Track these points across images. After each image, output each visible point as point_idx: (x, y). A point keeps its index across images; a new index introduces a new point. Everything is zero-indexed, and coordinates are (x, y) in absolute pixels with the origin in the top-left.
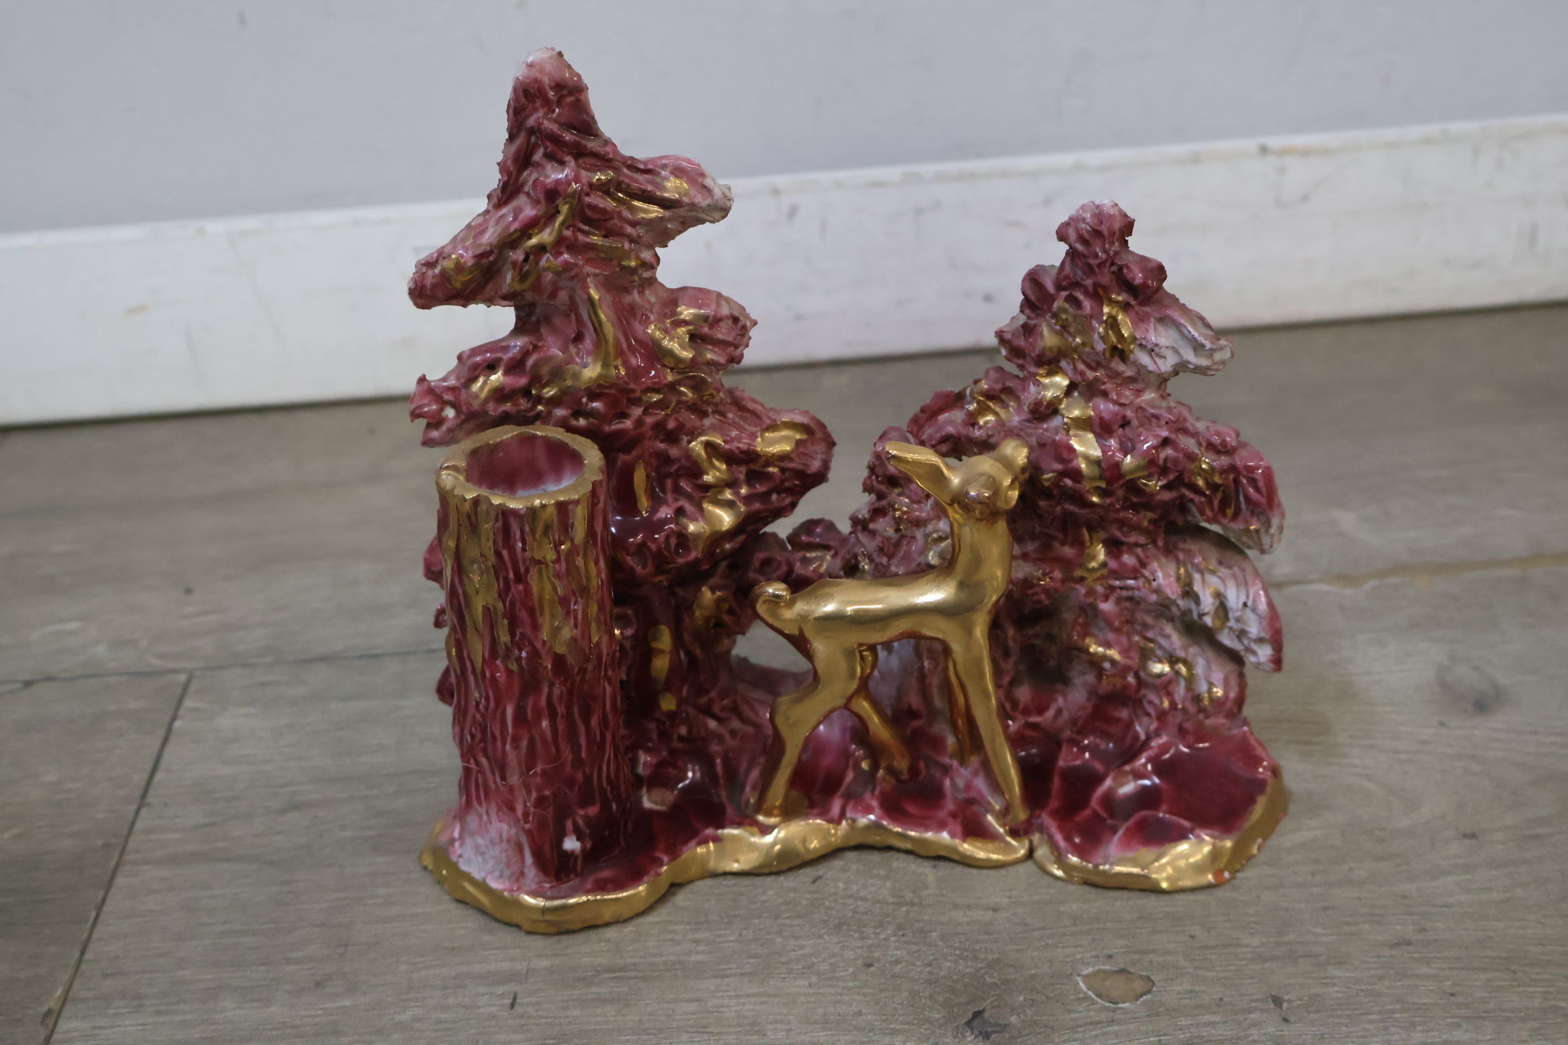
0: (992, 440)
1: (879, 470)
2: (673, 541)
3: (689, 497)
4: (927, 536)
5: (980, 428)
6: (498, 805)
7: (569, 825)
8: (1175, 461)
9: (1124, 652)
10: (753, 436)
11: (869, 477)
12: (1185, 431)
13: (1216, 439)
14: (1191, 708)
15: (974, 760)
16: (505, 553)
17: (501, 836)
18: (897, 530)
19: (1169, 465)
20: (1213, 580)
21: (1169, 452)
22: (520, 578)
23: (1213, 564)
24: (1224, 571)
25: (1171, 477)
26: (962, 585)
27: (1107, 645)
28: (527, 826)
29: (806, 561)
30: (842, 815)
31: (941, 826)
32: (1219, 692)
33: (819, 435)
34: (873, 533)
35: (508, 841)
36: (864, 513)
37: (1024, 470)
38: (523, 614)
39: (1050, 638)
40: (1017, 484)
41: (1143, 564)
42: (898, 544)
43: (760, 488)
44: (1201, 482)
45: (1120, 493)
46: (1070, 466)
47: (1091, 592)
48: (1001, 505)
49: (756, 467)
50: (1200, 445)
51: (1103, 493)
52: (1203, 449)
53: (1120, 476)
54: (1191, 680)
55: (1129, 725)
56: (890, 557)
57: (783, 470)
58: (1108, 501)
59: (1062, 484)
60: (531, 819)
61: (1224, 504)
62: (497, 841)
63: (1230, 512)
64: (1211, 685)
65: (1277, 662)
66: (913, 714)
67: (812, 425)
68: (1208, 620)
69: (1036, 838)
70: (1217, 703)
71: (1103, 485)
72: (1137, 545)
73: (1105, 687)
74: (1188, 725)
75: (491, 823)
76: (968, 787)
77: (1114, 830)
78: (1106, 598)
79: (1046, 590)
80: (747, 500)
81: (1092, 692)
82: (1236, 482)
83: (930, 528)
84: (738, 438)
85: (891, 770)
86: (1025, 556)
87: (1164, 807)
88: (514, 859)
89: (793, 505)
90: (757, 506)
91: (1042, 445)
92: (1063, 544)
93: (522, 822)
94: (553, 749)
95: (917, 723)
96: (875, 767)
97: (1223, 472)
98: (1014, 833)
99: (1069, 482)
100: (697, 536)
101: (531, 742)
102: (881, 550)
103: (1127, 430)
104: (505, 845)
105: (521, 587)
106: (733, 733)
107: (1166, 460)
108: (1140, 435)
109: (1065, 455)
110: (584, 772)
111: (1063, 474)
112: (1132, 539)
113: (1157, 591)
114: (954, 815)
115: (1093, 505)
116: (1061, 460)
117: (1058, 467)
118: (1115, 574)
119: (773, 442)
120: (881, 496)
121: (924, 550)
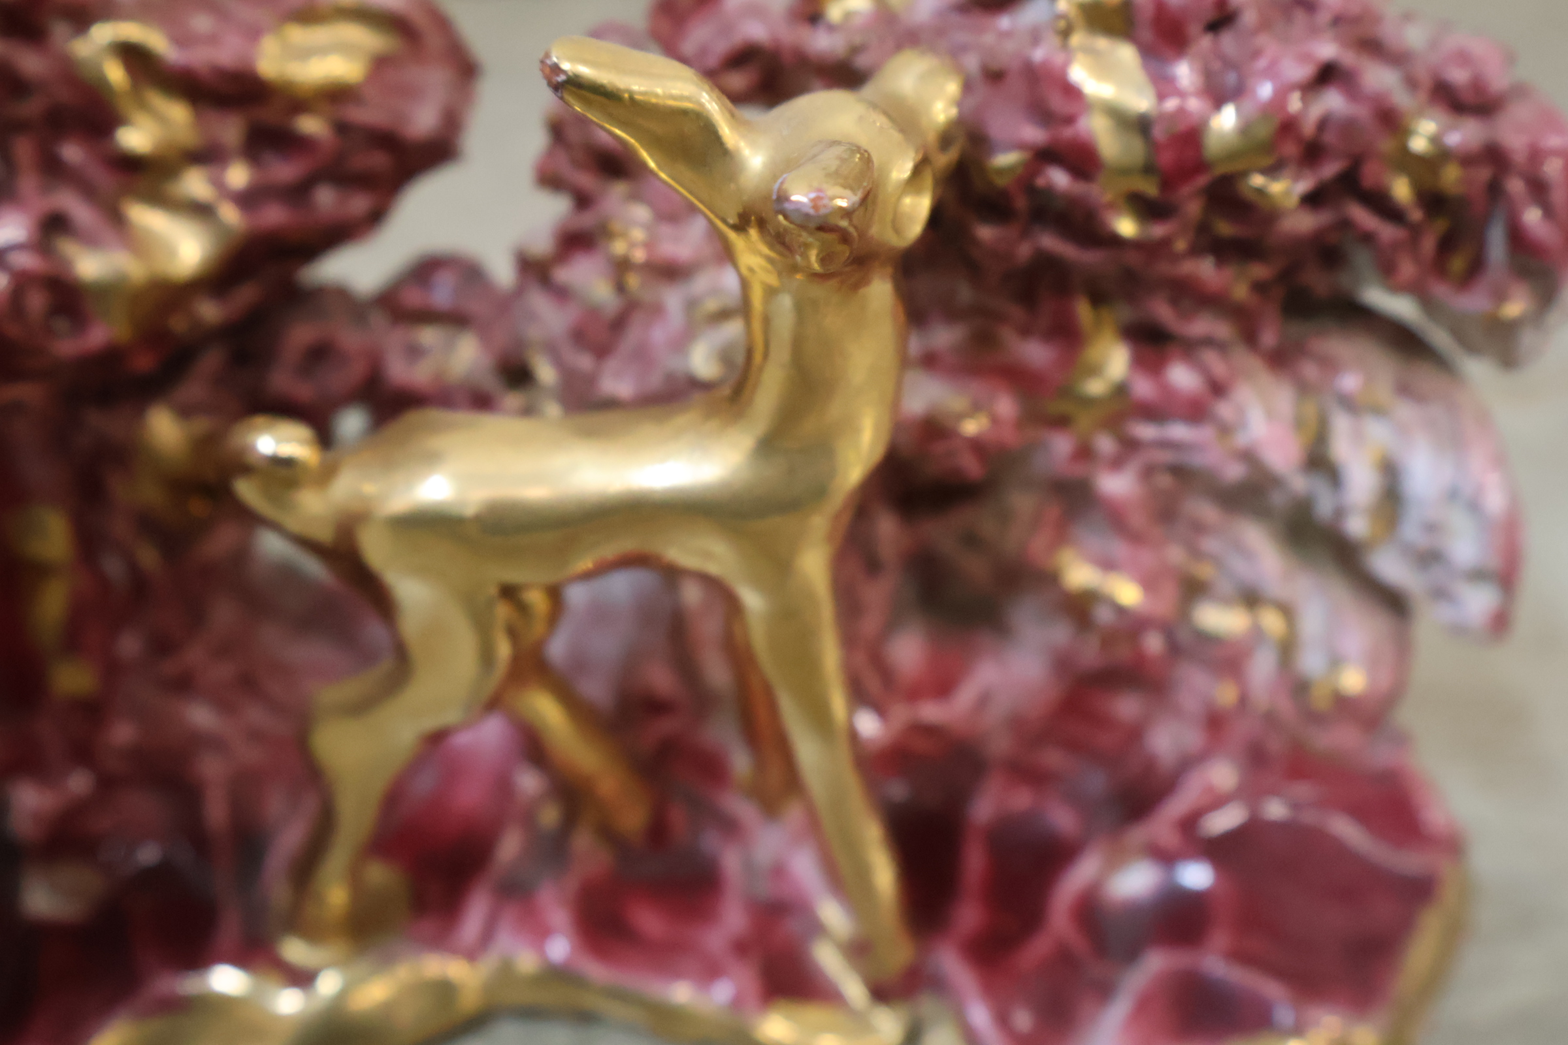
0: (862, 61)
1: (573, 135)
2: (37, 302)
3: (88, 191)
4: (691, 305)
5: (832, 28)
8: (1348, 127)
9: (1148, 583)
10: (254, 34)
11: (550, 154)
12: (1372, 47)
13: (1458, 76)
14: (1285, 706)
15: (794, 813)
18: (620, 287)
19: (1329, 138)
20: (1378, 433)
21: (1333, 101)
23: (1383, 391)
24: (1405, 411)
25: (1330, 169)
26: (767, 446)
27: (1108, 565)
29: (415, 352)
30: (487, 937)
31: (710, 972)
32: (1353, 680)
33: (434, 41)
34: (562, 294)
36: (542, 243)
37: (945, 139)
39: (972, 540)
40: (928, 180)
41: (1218, 389)
42: (619, 324)
43: (285, 171)
44: (1401, 190)
45: (1193, 208)
46: (1067, 133)
47: (1084, 453)
48: (882, 233)
49: (269, 115)
50: (1411, 83)
51: (1146, 209)
52: (1423, 96)
53: (1200, 165)
54: (1287, 649)
55: (1135, 734)
56: (602, 351)
57: (342, 128)
58: (1158, 230)
59: (1040, 182)
61: (1447, 245)
63: (1458, 263)
64: (1336, 662)
65: (1500, 623)
66: (655, 706)
67: (419, 19)
68: (1357, 526)
69: (928, 1005)
70: (1344, 705)
71: (1150, 188)
72: (1209, 342)
73: (1090, 654)
74: (1275, 745)
76: (779, 871)
77: (1104, 991)
78: (1117, 464)
79: (977, 446)
80: (247, 199)
81: (1062, 663)
82: (1495, 189)
83: (701, 283)
84: (212, 39)
85: (608, 833)
86: (930, 361)
87: (1220, 939)
89: (375, 218)
90: (274, 215)
91: (994, 76)
92: (1025, 332)
95: (665, 726)
96: (570, 819)
97: (1467, 160)
98: (881, 993)
99: (1059, 178)
100: (104, 291)
102: (580, 337)
103: (1228, 41)
106: (256, 736)
107: (1323, 124)
108: (1256, 54)
109: (1057, 102)
111: (1046, 155)
112: (1203, 325)
113: (1248, 456)
114: (741, 948)
115: (1116, 241)
116: (1043, 114)
117: (1034, 134)
118: (1152, 412)
119: (306, 53)
120: (583, 201)
121: (682, 342)
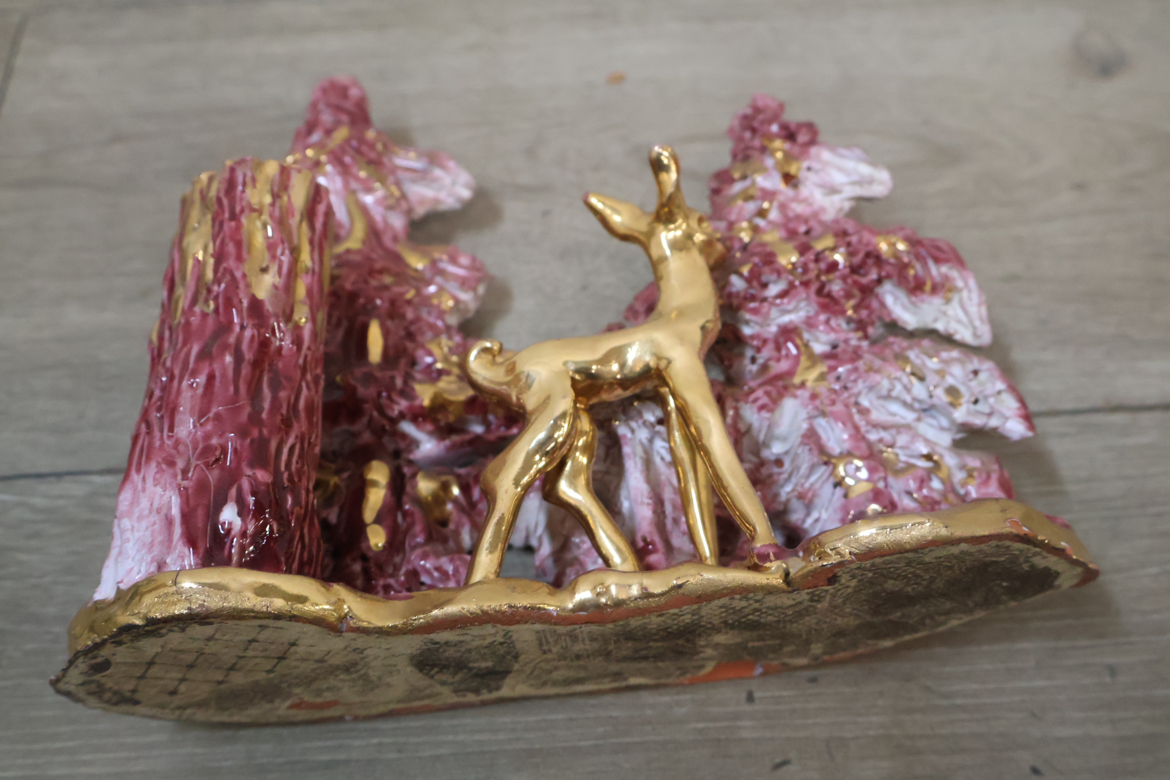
6: (158, 464)
7: (233, 492)
8: (859, 240)
16: (225, 202)
17: (152, 505)
19: (854, 243)
21: (853, 238)
22: (234, 217)
28: (185, 483)
35: (158, 511)
38: (231, 248)
47: (815, 395)
60: (190, 475)
62: (146, 512)
63: (927, 289)
75: (144, 490)
88: (160, 538)
93: (179, 477)
94: (232, 389)
101: (211, 378)
104: (155, 518)
105: (233, 224)
107: (850, 241)
110: (261, 432)
